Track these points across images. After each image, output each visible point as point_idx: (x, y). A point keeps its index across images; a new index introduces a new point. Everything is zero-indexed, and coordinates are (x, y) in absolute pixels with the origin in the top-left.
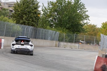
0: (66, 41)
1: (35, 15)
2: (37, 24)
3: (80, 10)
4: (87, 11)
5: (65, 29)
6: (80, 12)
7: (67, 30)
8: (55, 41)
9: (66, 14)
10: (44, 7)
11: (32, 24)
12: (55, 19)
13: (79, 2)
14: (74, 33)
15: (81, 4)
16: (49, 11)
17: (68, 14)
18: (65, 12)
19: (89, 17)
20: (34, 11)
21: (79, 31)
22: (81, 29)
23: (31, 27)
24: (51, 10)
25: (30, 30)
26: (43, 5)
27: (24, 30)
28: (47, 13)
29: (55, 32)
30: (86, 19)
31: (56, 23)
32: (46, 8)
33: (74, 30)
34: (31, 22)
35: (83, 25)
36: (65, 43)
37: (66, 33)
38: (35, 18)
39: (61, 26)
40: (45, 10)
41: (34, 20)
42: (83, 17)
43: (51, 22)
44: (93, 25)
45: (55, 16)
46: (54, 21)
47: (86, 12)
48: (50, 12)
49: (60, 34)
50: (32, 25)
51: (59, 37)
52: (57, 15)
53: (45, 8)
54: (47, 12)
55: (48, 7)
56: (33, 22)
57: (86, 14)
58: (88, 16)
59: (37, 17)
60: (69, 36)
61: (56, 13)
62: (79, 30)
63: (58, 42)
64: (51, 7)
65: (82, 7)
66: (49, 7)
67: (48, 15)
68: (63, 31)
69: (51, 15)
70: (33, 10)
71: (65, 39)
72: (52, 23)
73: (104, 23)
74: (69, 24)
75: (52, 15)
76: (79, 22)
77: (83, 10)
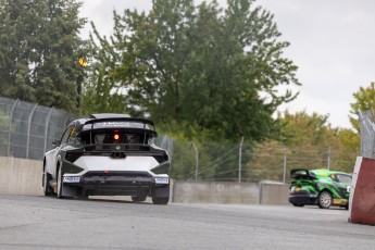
0: (203, 178)
1: (68, 59)
2: (78, 100)
3: (254, 43)
4: (288, 44)
5: (196, 125)
6: (255, 48)
7: (206, 130)
9: (198, 60)
10: (99, 37)
11: (57, 98)
12: (150, 89)
13: (252, 8)
14: (236, 142)
15: (259, 15)
16: (120, 53)
17: (203, 63)
18: (193, 54)
19: (295, 68)
20: (61, 42)
21: (256, 136)
23: (53, 111)
24: (130, 49)
25: (50, 124)
26: (92, 31)
27: (23, 126)
28: (112, 65)
30: (286, 80)
31: (154, 104)
32: (106, 43)
33: (235, 128)
34: (52, 89)
35: (271, 105)
36: (202, 187)
37: (200, 141)
38: (68, 71)
39: (176, 117)
40: (102, 52)
41: (65, 82)
42: (269, 71)
43: (135, 103)
44: (315, 115)
45: (150, 75)
46: (145, 96)
47: (282, 50)
48: (128, 58)
49: (176, 151)
50: (57, 104)
51: (172, 162)
52: (159, 68)
53: (104, 42)
54: (115, 60)
55: (116, 39)
56: (59, 90)
57: (282, 56)
58: (290, 68)
59: (74, 67)
60: (215, 156)
61: (151, 62)
62: (255, 128)
64: (130, 34)
65: (265, 27)
66: (119, 36)
67: (119, 70)
68: (189, 136)
69: (130, 70)
70: (55, 38)
71: (200, 166)
72: (137, 108)
73: (362, 89)
74: (211, 104)
75: (136, 70)
76: (255, 94)
77: (267, 40)
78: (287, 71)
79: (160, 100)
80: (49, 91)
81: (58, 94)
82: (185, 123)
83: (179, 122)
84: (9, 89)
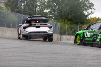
0: (69, 34)
5: (67, 20)
7: (69, 22)
8: (56, 34)
9: (67, 3)
11: (29, 13)
12: (54, 11)
14: (77, 25)
16: (46, 1)
17: (69, 4)
18: (66, 1)
19: (94, 5)
21: (83, 23)
22: (85, 20)
23: (28, 16)
29: (55, 23)
30: (91, 8)
33: (77, 22)
35: (87, 15)
36: (68, 37)
37: (68, 25)
39: (61, 18)
42: (86, 6)
44: (99, 18)
45: (54, 7)
46: (53, 12)
49: (61, 27)
51: (60, 30)
52: (57, 5)
54: (45, 3)
57: (90, 2)
58: (92, 5)
60: (72, 29)
61: (55, 3)
62: (83, 21)
63: (60, 35)
67: (46, 6)
68: (65, 23)
71: (68, 31)
72: (51, 16)
74: (71, 15)
75: (50, 5)
78: (91, 6)
79: (57, 13)
80: (27, 11)
81: (29, 11)
82: (64, 20)
83: (62, 19)
84: (16, 10)
